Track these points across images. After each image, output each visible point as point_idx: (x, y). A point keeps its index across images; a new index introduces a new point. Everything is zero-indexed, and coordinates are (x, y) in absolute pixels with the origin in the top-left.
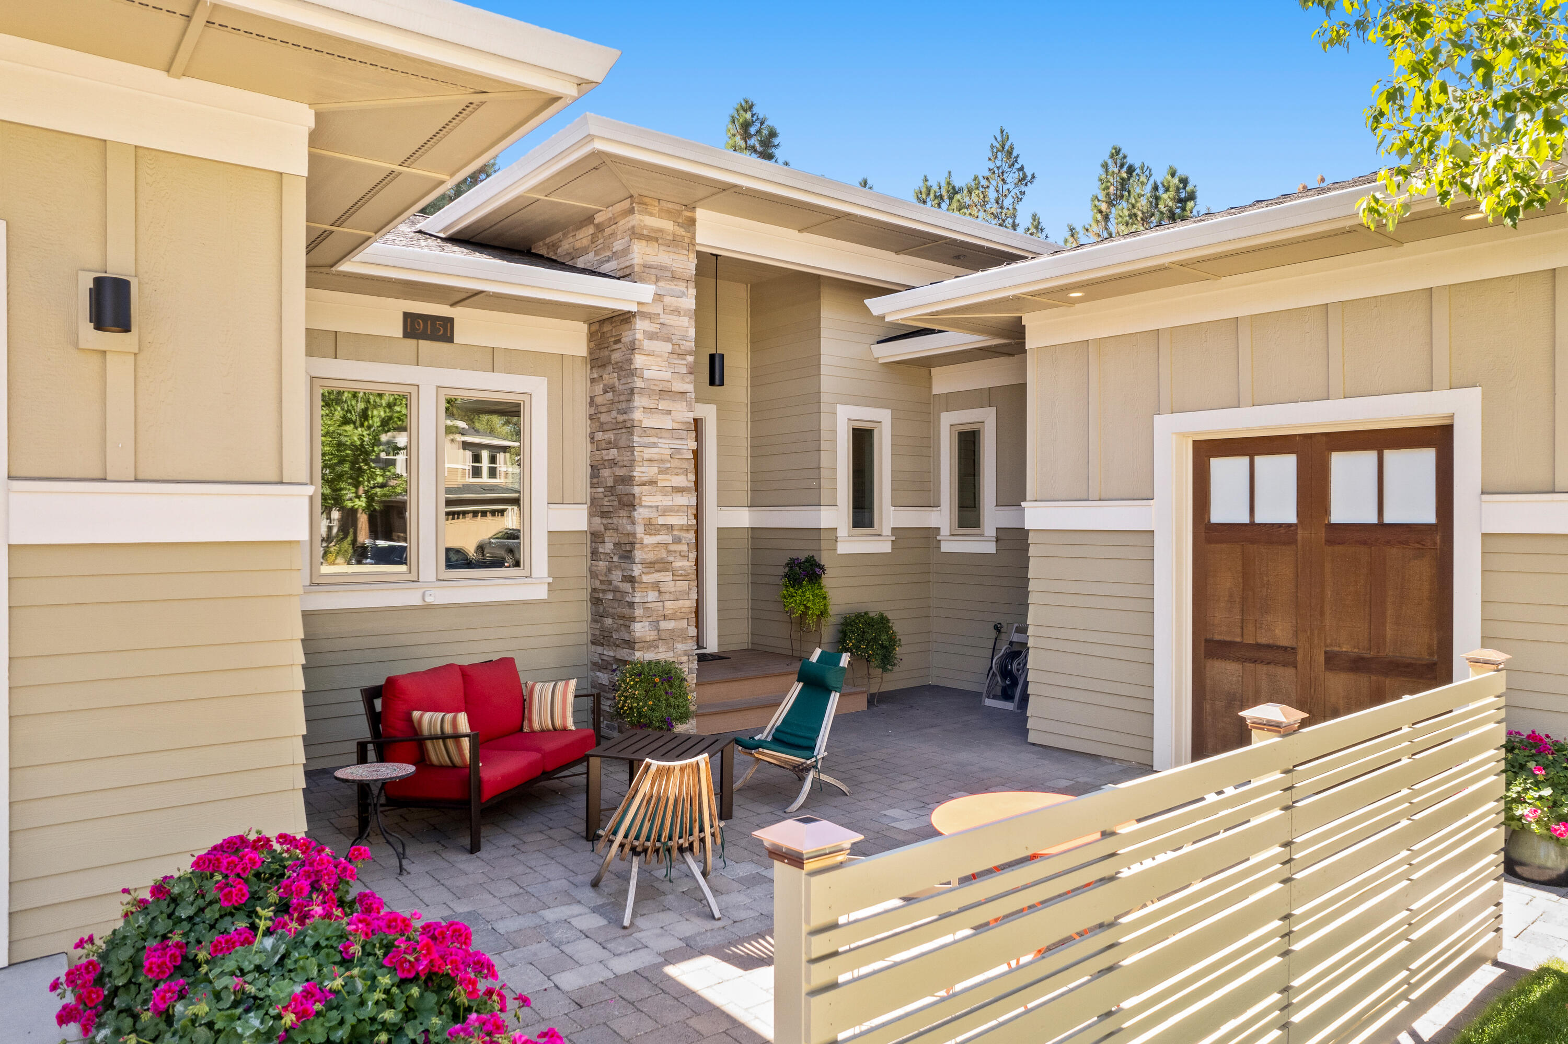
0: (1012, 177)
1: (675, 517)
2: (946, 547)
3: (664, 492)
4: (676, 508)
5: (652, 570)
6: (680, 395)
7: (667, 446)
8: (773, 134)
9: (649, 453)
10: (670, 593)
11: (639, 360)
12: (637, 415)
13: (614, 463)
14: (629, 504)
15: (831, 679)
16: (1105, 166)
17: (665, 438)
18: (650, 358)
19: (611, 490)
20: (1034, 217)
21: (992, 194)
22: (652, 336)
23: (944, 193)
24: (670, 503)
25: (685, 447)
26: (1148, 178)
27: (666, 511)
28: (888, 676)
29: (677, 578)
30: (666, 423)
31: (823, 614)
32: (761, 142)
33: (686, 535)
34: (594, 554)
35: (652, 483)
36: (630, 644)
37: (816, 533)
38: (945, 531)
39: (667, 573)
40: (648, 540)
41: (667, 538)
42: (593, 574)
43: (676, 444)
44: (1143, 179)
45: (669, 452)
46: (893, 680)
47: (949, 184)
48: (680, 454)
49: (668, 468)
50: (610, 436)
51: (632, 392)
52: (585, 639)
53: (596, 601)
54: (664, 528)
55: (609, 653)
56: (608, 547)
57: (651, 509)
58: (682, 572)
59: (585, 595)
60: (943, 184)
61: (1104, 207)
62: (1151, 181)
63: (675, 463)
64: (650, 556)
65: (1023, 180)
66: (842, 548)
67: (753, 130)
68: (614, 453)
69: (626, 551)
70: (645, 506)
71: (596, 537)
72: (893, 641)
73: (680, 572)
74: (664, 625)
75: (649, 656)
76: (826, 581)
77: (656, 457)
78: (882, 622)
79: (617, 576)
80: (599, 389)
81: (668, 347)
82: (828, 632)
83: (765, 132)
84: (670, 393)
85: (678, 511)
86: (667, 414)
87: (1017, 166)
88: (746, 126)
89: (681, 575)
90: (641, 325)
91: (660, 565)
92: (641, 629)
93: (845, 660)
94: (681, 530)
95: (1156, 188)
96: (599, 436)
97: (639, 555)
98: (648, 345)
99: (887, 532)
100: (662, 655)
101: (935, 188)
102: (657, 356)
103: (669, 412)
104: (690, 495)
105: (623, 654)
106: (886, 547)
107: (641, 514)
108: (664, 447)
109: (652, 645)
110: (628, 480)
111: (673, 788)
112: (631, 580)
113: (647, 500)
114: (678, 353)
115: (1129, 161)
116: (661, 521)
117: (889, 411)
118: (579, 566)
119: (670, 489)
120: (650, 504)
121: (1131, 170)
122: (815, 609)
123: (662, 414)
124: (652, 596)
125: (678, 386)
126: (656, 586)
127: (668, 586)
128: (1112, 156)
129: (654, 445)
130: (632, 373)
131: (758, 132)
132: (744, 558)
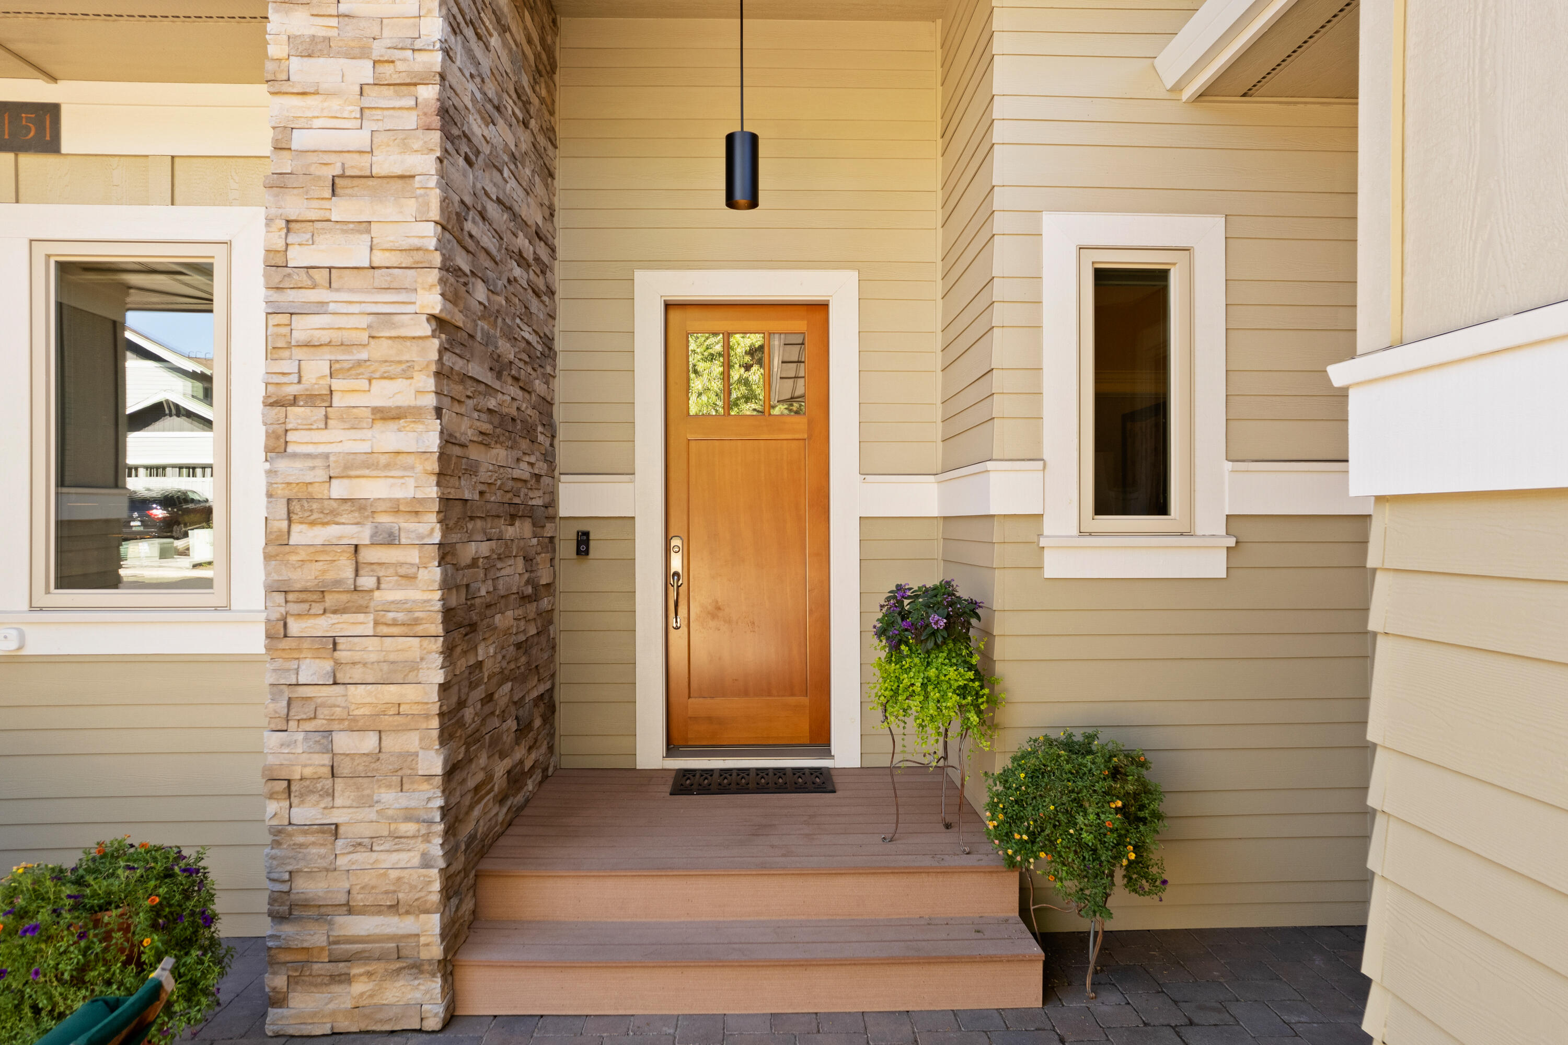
1: (381, 482)
4: (383, 460)
5: (317, 608)
6: (400, 182)
7: (355, 309)
10: (365, 664)
17: (351, 290)
18: (310, 101)
24: (365, 447)
25: (410, 309)
29: (385, 630)
33: (412, 526)
39: (361, 617)
41: (356, 533)
43: (384, 302)
45: (364, 322)
48: (393, 326)
49: (359, 363)
54: (347, 506)
57: (310, 463)
58: (400, 616)
63: (382, 350)
66: (1060, 566)
70: (295, 455)
73: (391, 615)
74: (344, 742)
77: (325, 337)
81: (364, 71)
84: (370, 182)
85: (387, 466)
86: (360, 232)
89: (395, 623)
91: (338, 597)
94: (397, 511)
102: (330, 94)
103: (365, 226)
104: (420, 427)
108: (348, 312)
114: (390, 84)
116: (339, 490)
117: (1219, 222)
119: (368, 413)
120: (310, 449)
123: (344, 232)
125: (391, 161)
129: (320, 308)
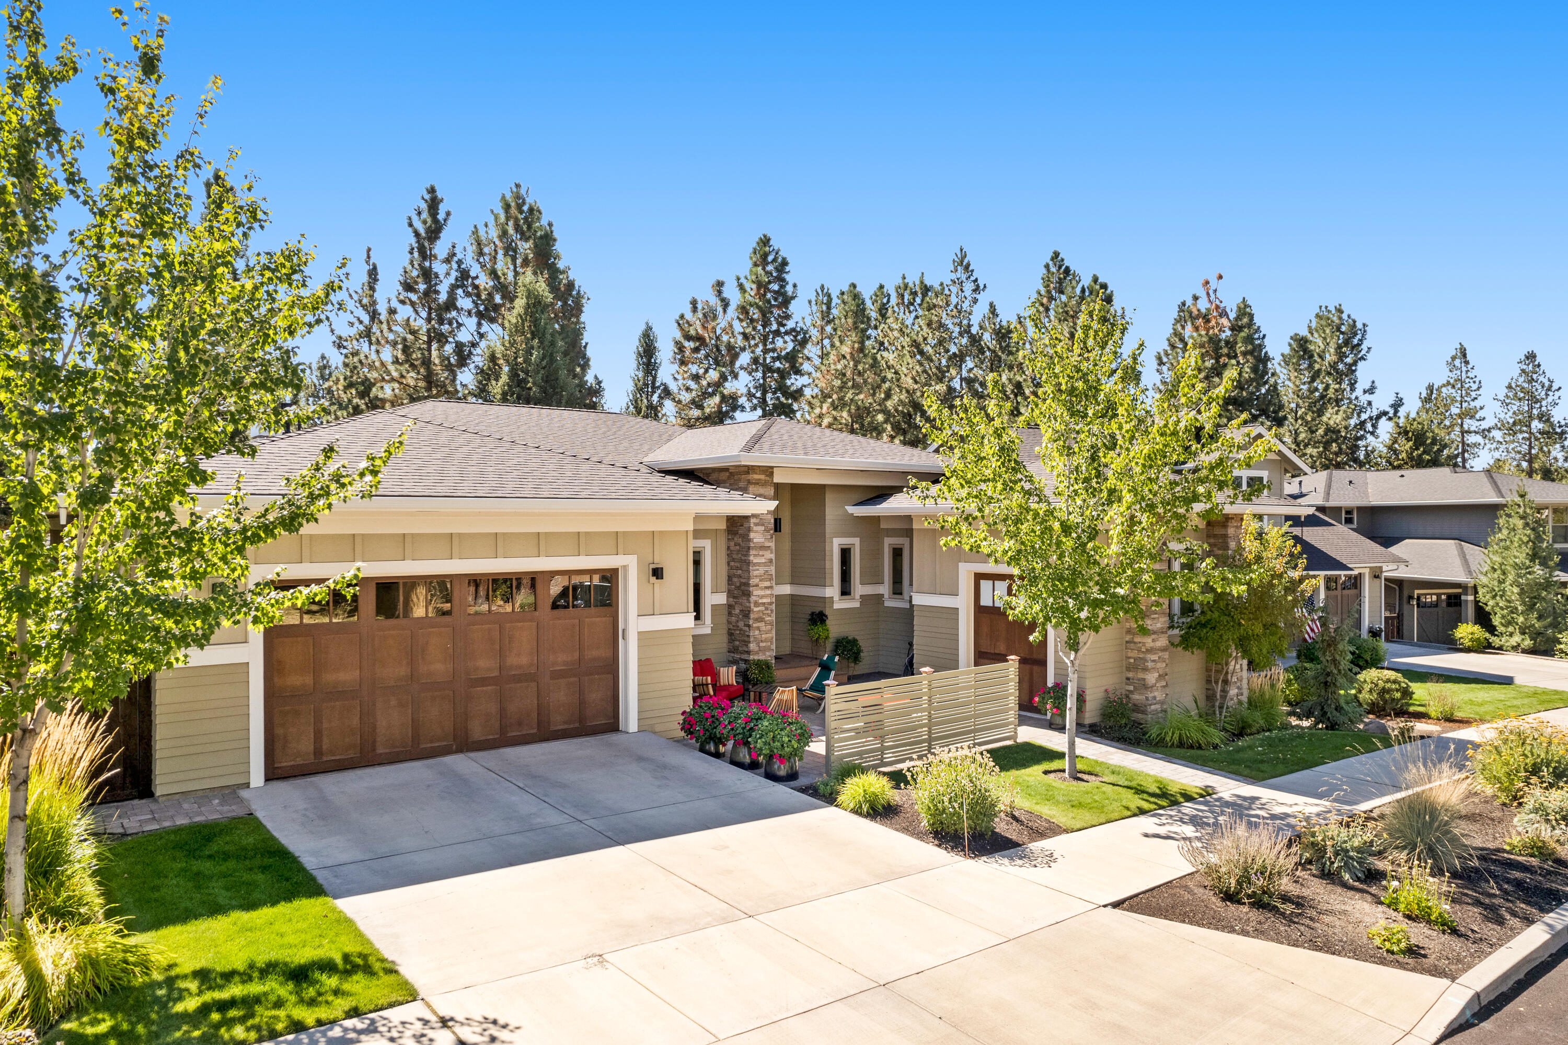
0: (969, 287)
1: (766, 599)
2: (887, 604)
3: (762, 589)
4: (766, 595)
5: (757, 622)
7: (763, 570)
8: (785, 263)
9: (756, 573)
10: (764, 631)
11: (752, 535)
12: (751, 558)
13: (740, 576)
14: (748, 594)
15: (831, 666)
16: (1047, 266)
17: (764, 566)
18: (756, 534)
19: (738, 588)
20: (991, 305)
21: (954, 300)
22: (756, 524)
23: (918, 289)
24: (764, 594)
25: (770, 570)
26: (1078, 282)
27: (762, 597)
28: (857, 667)
29: (767, 625)
30: (763, 560)
31: (827, 638)
32: (776, 268)
33: (770, 607)
34: (730, 614)
35: (757, 585)
36: (748, 653)
37: (823, 599)
38: (886, 596)
39: (764, 622)
40: (756, 609)
41: (762, 608)
42: (729, 622)
43: (766, 568)
44: (1074, 283)
45: (763, 572)
46: (860, 669)
47: (922, 282)
48: (768, 573)
49: (763, 579)
50: (738, 564)
51: (749, 548)
52: (725, 650)
53: (730, 634)
54: (763, 603)
55: (737, 656)
56: (737, 611)
57: (757, 596)
59: (725, 632)
60: (917, 283)
61: (1045, 300)
62: (1080, 286)
63: (766, 577)
64: (756, 616)
65: (977, 290)
66: (836, 606)
67: (770, 258)
68: (740, 572)
69: (746, 614)
70: (754, 595)
71: (730, 607)
72: (859, 651)
73: (768, 622)
74: (762, 644)
75: (756, 658)
76: (828, 622)
77: (760, 574)
78: (854, 642)
79: (741, 624)
80: (732, 544)
81: (763, 528)
82: (829, 645)
83: (780, 260)
84: (764, 547)
85: (767, 597)
87: (972, 278)
88: (765, 255)
90: (753, 520)
91: (759, 620)
92: (752, 646)
93: (837, 659)
94: (768, 604)
95: (1083, 291)
96: (732, 564)
97: (752, 616)
98: (755, 528)
99: (858, 597)
100: (761, 657)
101: (911, 285)
102: (759, 533)
105: (745, 657)
106: (856, 604)
107: (753, 599)
108: (761, 570)
109: (757, 653)
110: (748, 585)
111: (785, 697)
112: (749, 626)
113: (755, 593)
114: (766, 530)
115: (1066, 263)
116: (762, 601)
117: (859, 539)
118: (724, 619)
119: (764, 587)
121: (1067, 271)
122: (823, 635)
123: (762, 557)
124: (757, 632)
125: (767, 544)
126: (758, 628)
127: (763, 628)
128: (1052, 259)
129: (759, 569)
130: (749, 540)
131: (775, 260)
132: (787, 609)
